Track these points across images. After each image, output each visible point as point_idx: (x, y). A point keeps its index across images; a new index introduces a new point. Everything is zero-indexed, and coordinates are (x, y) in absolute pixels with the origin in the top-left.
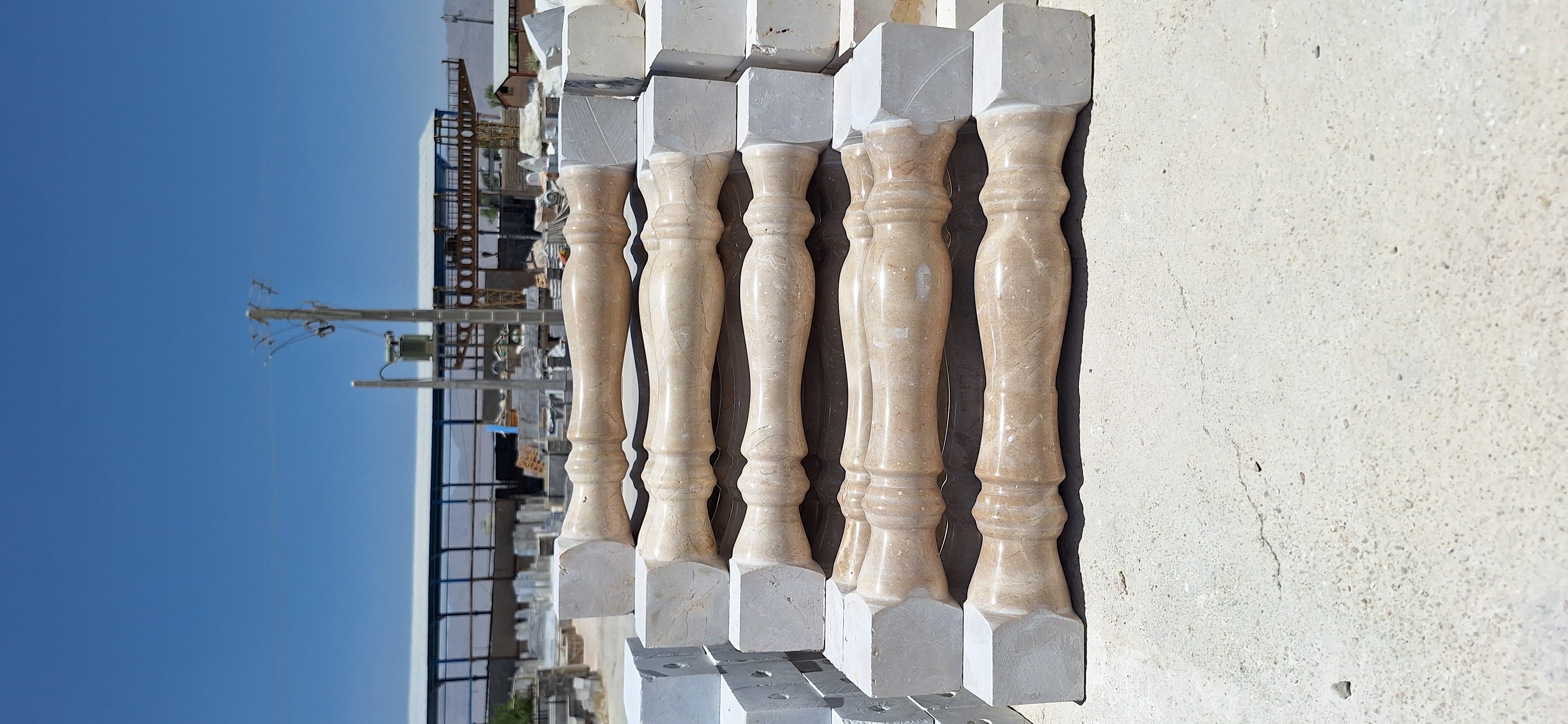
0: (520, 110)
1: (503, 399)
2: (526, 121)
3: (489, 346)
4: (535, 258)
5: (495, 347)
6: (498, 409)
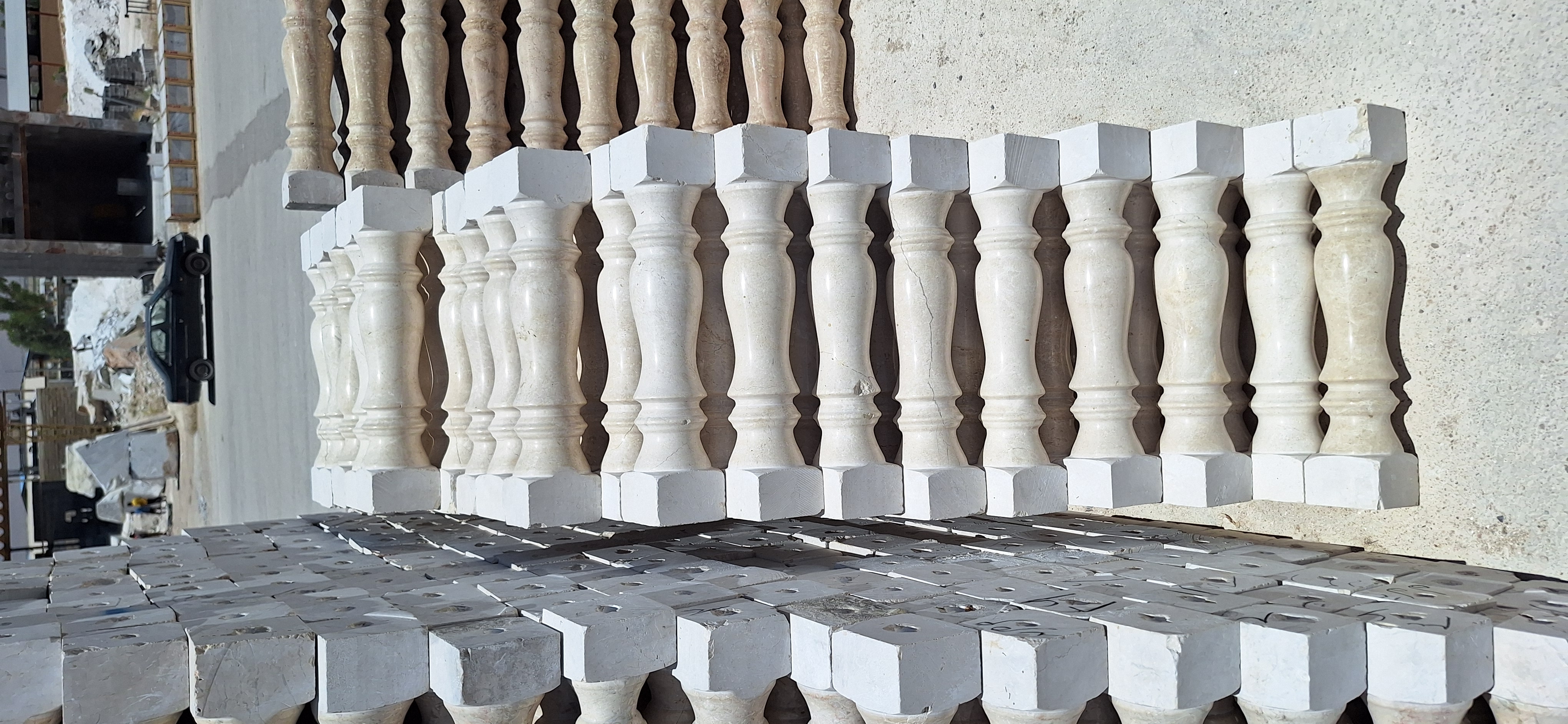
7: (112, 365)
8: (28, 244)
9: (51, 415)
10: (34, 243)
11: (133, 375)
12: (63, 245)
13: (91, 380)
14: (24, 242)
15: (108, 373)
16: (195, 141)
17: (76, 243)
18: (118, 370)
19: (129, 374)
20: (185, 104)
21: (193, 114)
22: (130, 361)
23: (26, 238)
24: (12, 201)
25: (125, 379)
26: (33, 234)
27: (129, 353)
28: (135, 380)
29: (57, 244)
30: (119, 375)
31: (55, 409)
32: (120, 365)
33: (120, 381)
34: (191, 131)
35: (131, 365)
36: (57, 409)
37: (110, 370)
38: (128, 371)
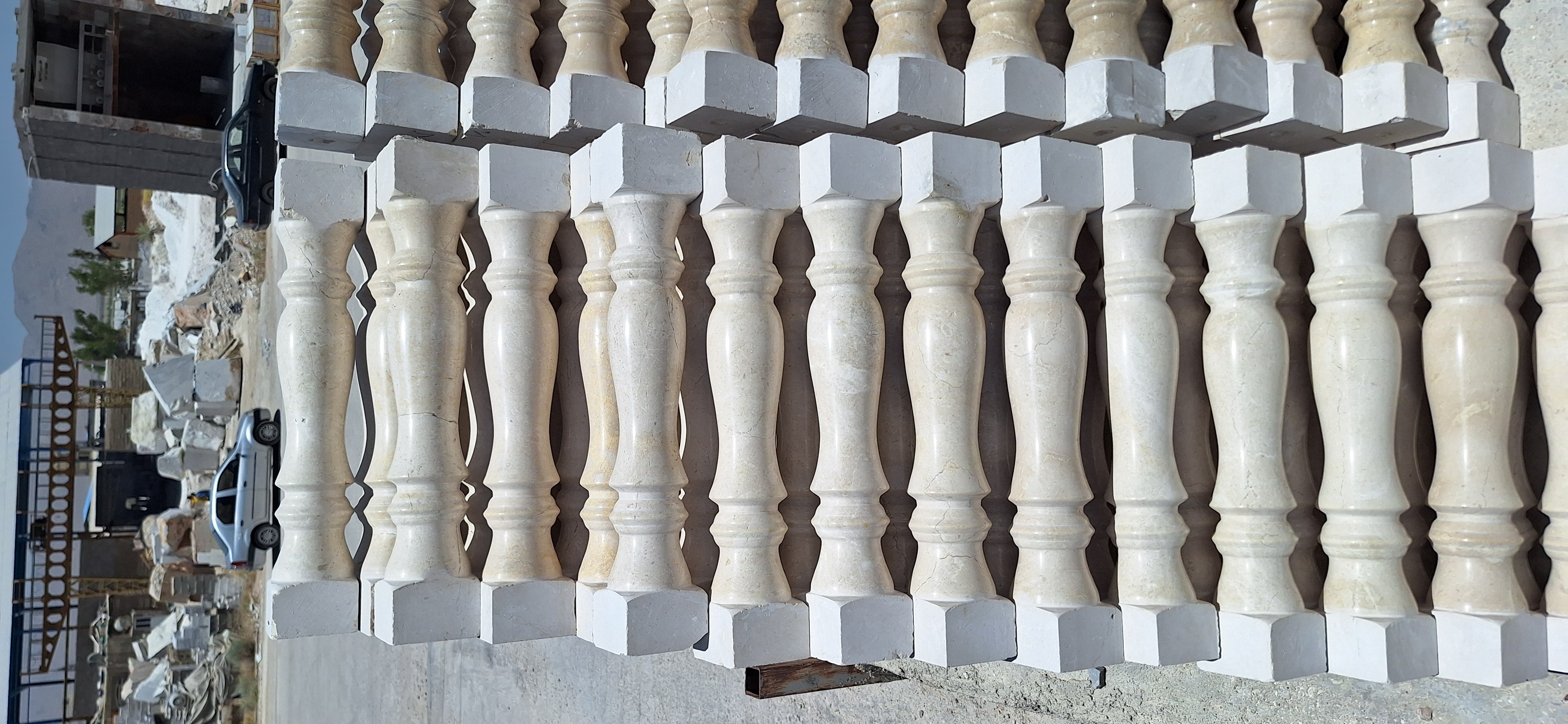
0: (134, 400)
1: (101, 695)
2: (140, 411)
3: (83, 628)
4: (145, 537)
5: (91, 631)
6: (95, 709)
7: (181, 325)
8: (115, 121)
9: (120, 385)
10: (120, 119)
11: (200, 335)
12: (146, 125)
13: (160, 348)
14: (111, 118)
15: (177, 333)
17: (160, 124)
18: (187, 330)
19: (196, 335)
22: (198, 318)
23: (113, 114)
24: (102, 88)
25: (193, 339)
26: (119, 112)
27: (198, 310)
28: (202, 339)
29: (141, 122)
30: (187, 336)
31: (124, 380)
32: (189, 325)
33: (188, 342)
35: (199, 324)
36: (126, 380)
37: (179, 330)
38: (197, 329)
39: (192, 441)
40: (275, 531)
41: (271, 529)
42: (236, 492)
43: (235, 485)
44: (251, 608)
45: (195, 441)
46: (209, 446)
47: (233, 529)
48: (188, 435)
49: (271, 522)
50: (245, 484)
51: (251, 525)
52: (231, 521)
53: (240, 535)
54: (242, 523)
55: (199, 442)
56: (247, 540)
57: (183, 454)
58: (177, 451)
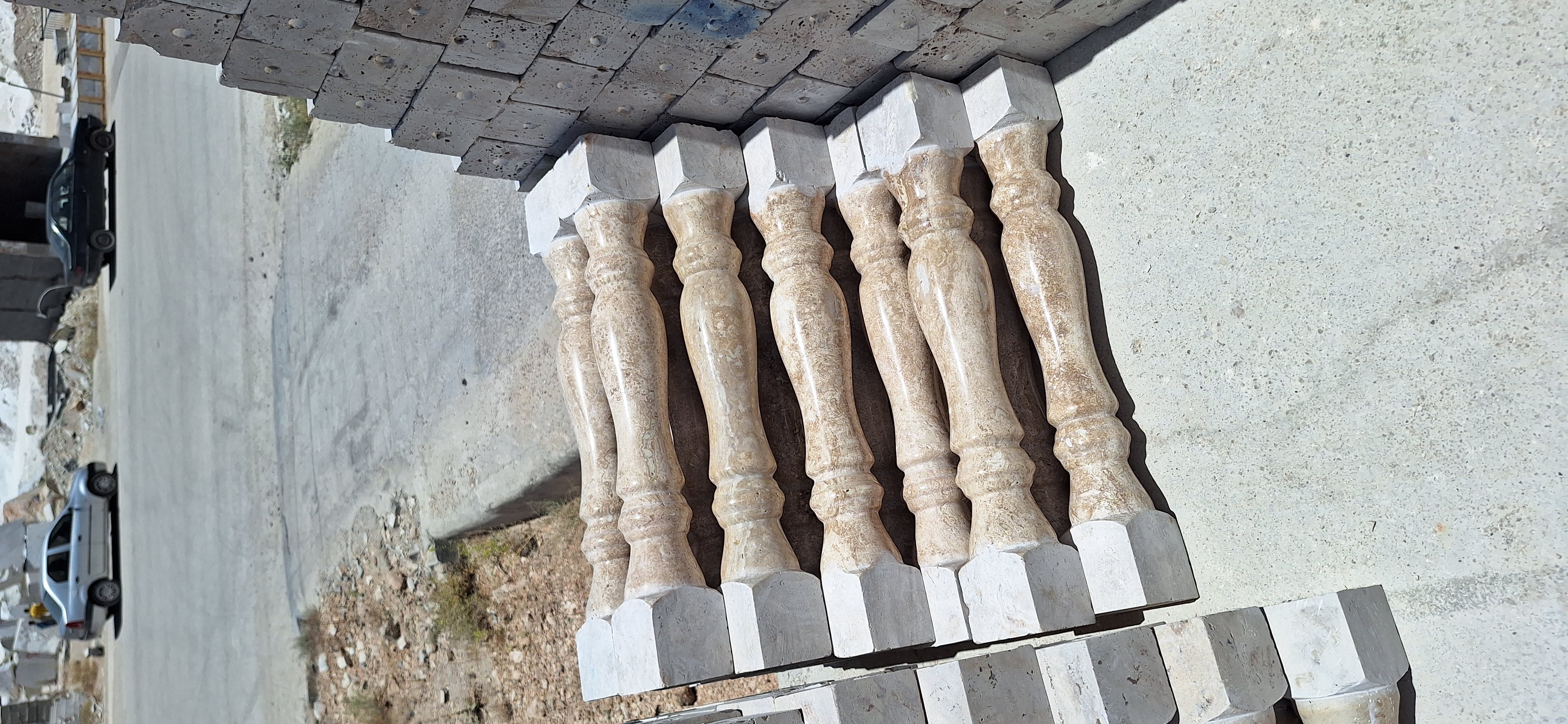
16: (103, 58)
20: (95, 26)
21: (102, 35)
22: (30, 513)
34: (99, 48)
35: (31, 519)
39: (25, 645)
40: (116, 586)
41: (111, 584)
42: (70, 547)
43: (68, 540)
44: (92, 710)
45: (29, 645)
46: (44, 649)
47: (67, 587)
48: (20, 639)
49: (111, 577)
50: (80, 538)
51: (88, 580)
52: (65, 578)
53: (76, 592)
54: (77, 580)
55: (32, 648)
56: (83, 598)
57: (15, 668)
58: (9, 665)
